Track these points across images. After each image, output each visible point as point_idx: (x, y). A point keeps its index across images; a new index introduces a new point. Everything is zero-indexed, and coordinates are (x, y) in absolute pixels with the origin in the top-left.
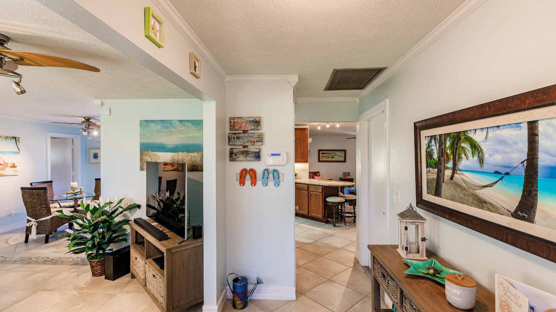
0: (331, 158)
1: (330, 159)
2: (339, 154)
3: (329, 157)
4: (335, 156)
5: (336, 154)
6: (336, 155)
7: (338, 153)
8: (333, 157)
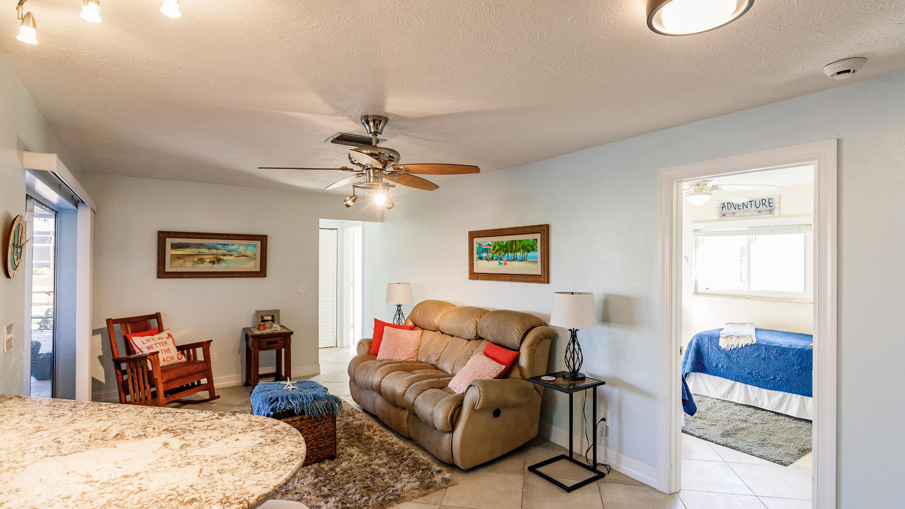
0: (213, 262)
1: (206, 267)
2: (242, 249)
3: (202, 261)
4: (224, 255)
5: (231, 248)
6: (229, 251)
7: (238, 246)
8: (219, 260)
